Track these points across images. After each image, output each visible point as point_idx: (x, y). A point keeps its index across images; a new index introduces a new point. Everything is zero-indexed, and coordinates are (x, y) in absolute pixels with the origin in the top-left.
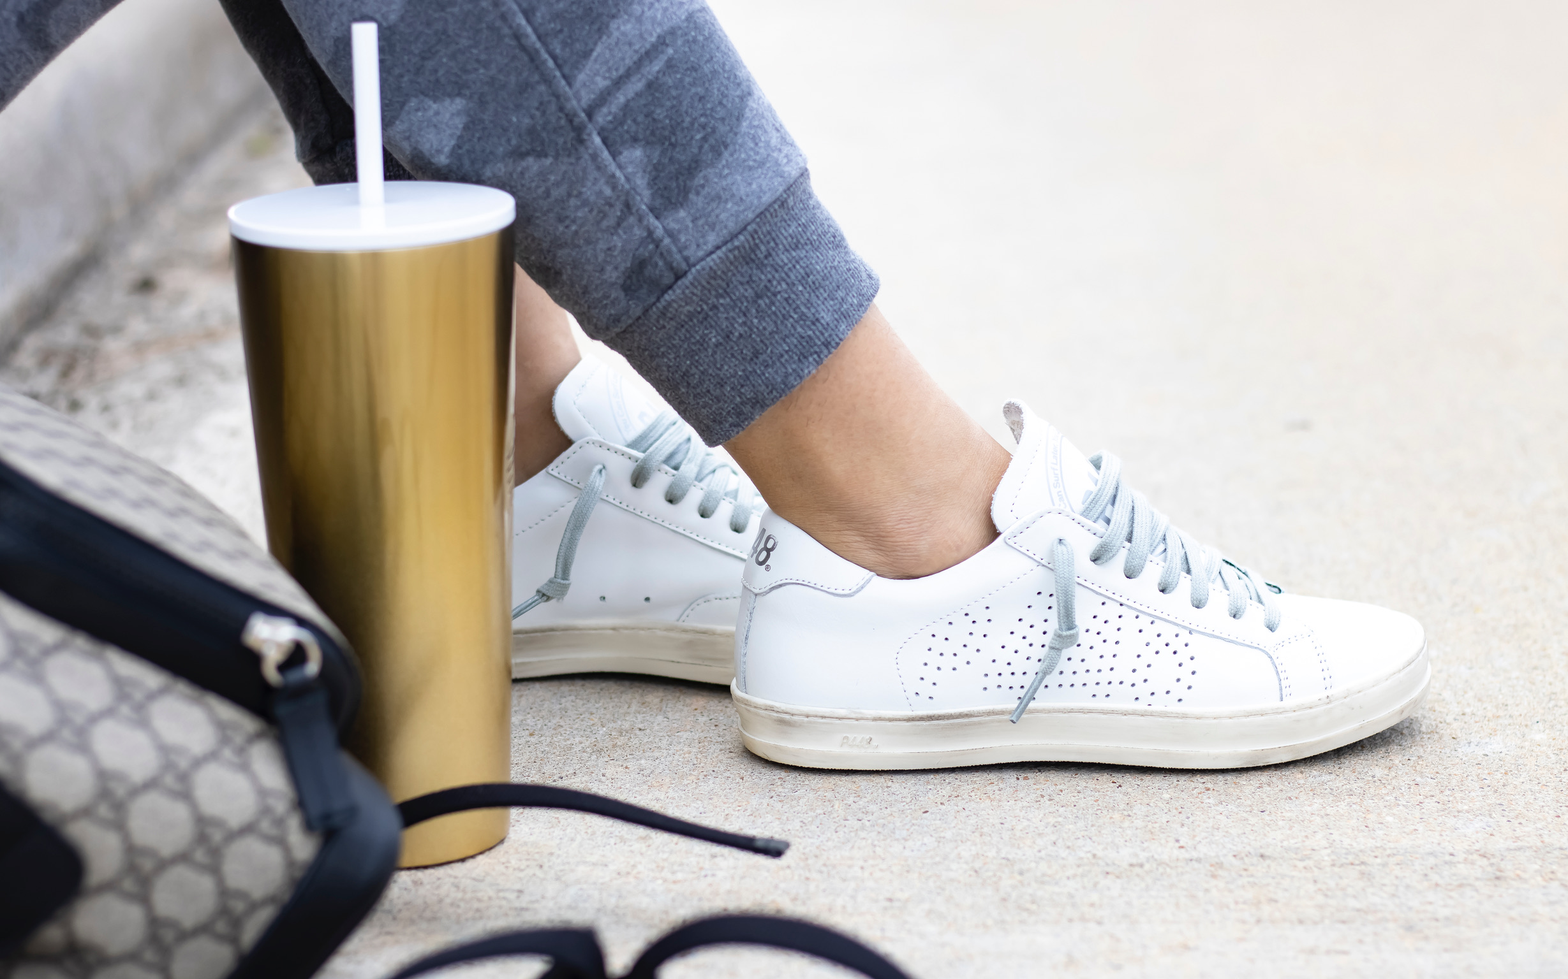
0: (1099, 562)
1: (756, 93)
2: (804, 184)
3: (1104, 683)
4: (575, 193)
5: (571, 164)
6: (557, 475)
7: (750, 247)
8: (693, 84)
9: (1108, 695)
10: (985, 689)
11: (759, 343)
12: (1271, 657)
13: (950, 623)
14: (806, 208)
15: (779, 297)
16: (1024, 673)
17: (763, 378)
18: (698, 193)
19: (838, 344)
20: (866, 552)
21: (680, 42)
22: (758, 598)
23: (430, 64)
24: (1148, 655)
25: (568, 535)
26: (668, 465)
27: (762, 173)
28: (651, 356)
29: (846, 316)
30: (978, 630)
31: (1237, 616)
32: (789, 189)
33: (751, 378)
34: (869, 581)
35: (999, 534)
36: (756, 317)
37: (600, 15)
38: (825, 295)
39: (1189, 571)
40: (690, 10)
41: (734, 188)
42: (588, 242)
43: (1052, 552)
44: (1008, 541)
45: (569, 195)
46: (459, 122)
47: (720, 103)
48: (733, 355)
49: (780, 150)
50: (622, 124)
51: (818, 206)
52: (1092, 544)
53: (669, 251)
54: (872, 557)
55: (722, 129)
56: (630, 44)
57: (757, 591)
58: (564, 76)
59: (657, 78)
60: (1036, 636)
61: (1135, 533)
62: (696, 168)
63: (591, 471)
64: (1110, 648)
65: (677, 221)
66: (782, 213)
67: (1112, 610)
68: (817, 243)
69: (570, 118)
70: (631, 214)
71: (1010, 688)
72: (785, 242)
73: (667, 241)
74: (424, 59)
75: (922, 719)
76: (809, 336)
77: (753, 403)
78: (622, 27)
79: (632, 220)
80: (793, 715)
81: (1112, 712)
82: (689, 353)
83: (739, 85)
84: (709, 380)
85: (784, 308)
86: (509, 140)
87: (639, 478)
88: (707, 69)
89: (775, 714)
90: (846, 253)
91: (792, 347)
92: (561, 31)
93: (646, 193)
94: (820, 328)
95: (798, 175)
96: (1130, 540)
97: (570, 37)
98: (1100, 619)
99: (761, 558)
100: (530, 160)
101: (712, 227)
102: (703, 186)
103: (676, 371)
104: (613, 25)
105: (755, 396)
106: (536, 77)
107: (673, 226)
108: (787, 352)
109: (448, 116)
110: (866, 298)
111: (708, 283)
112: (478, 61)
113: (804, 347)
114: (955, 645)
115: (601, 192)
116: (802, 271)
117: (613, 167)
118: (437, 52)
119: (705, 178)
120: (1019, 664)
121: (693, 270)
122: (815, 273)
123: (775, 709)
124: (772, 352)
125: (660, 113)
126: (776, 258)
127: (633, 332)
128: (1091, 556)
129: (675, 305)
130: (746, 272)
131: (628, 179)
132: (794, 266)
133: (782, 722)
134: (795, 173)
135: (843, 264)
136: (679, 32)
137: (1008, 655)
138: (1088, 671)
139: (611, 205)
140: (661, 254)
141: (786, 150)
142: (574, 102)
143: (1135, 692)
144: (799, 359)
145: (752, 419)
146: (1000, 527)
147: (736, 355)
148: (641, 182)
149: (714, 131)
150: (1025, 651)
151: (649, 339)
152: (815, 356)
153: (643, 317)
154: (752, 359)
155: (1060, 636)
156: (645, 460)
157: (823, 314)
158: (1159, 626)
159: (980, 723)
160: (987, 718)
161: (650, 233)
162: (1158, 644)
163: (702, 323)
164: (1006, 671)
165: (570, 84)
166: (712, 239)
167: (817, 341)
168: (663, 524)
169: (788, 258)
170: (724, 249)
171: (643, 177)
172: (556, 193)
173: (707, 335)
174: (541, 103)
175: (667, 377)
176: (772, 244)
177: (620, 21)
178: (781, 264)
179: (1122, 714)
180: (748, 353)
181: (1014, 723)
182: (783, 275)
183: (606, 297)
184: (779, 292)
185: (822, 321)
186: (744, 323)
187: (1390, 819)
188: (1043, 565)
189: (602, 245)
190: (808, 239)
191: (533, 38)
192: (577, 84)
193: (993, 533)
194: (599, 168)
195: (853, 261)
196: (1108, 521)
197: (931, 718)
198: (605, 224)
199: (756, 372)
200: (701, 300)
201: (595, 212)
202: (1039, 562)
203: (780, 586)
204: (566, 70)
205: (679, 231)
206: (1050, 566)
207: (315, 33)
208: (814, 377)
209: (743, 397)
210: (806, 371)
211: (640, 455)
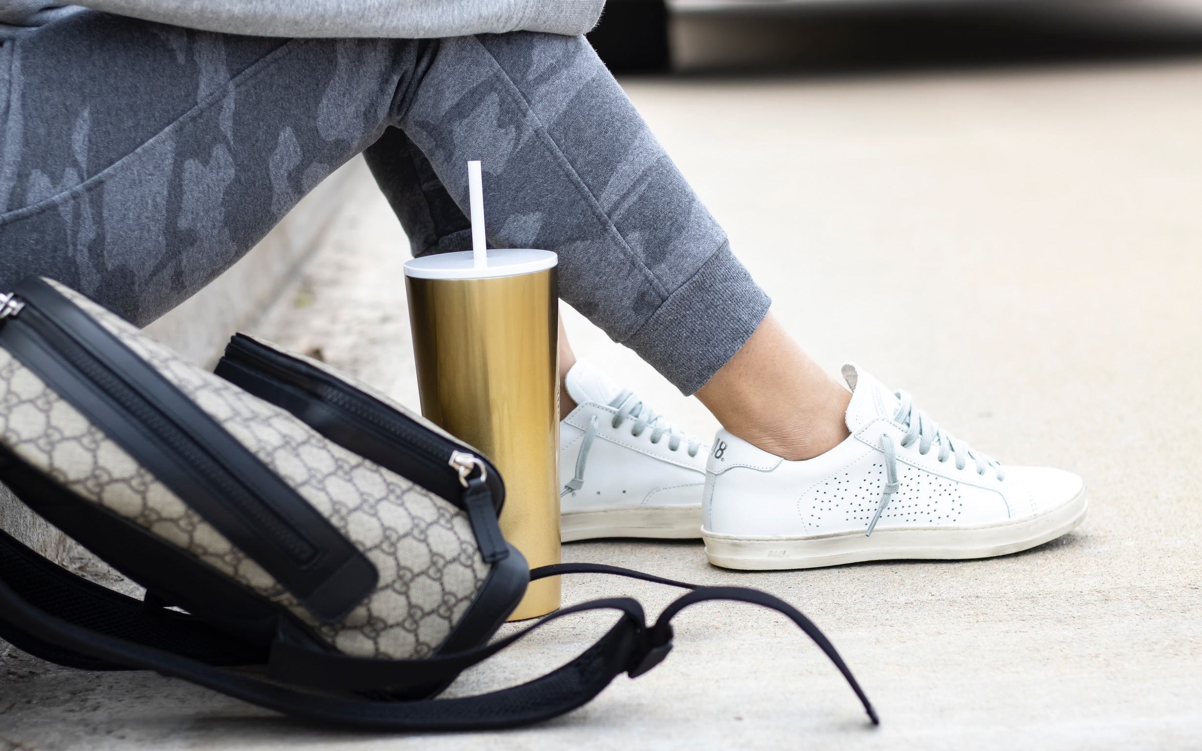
0: (906, 446)
1: (697, 200)
2: (727, 247)
3: (912, 513)
4: (604, 258)
5: (601, 243)
6: (570, 423)
7: (701, 281)
8: (663, 196)
9: (915, 520)
10: (847, 520)
11: (709, 334)
12: (1002, 495)
13: (827, 484)
14: (729, 260)
15: (718, 308)
16: (868, 510)
17: (713, 354)
18: (671, 254)
19: (752, 332)
20: (776, 448)
21: (654, 174)
22: (718, 477)
23: (521, 195)
24: (936, 496)
25: (581, 454)
26: (633, 415)
27: (704, 242)
28: (651, 347)
29: (755, 316)
30: (842, 487)
31: (982, 473)
32: (719, 249)
33: (707, 355)
34: (781, 462)
35: (851, 433)
36: (707, 320)
37: (611, 162)
38: (743, 306)
39: (953, 450)
40: (658, 157)
41: (690, 250)
42: (613, 285)
43: (881, 441)
44: (856, 437)
45: (601, 260)
46: (538, 226)
47: (679, 206)
48: (695, 342)
49: (712, 229)
50: (627, 219)
51: (734, 259)
52: (900, 437)
53: (657, 286)
54: (780, 450)
55: (681, 219)
56: (629, 176)
57: (716, 473)
58: (594, 195)
59: (644, 194)
60: (873, 489)
61: (923, 430)
62: (668, 241)
63: (590, 419)
64: (914, 494)
65: (661, 270)
66: (716, 262)
67: (914, 473)
68: (737, 278)
69: (599, 217)
70: (636, 268)
71: (861, 518)
72: (719, 278)
73: (656, 281)
74: (517, 192)
75: (813, 538)
76: (737, 328)
77: (708, 369)
78: (624, 167)
79: (636, 271)
80: (740, 540)
81: (918, 529)
82: (672, 343)
83: (687, 195)
84: (684, 357)
85: (722, 314)
86: (566, 233)
87: (616, 423)
88: (670, 187)
89: (731, 541)
90: (753, 283)
91: (728, 335)
92: (591, 171)
93: (643, 256)
94: (742, 324)
95: (723, 241)
96: (921, 433)
97: (596, 174)
98: (908, 478)
99: (718, 455)
100: (579, 242)
101: (680, 272)
102: (673, 250)
103: (665, 354)
104: (619, 167)
105: (709, 365)
106: (579, 197)
107: (658, 272)
108: (725, 338)
109: (531, 223)
110: (765, 307)
111: (680, 302)
112: (547, 190)
113: (734, 334)
114: (829, 496)
115: (618, 257)
116: (729, 293)
117: (624, 243)
118: (525, 187)
119: (675, 246)
120: (865, 505)
121: (671, 296)
122: (737, 294)
123: (730, 538)
124: (717, 339)
125: (647, 212)
126: (715, 287)
127: (641, 333)
128: (901, 443)
129: (663, 316)
130: (700, 295)
131: (632, 249)
132: (725, 291)
133: (734, 545)
134: (722, 241)
135: (751, 289)
136: (654, 169)
137: (859, 500)
138: (903, 507)
139: (624, 264)
140: (654, 288)
141: (716, 229)
142: (600, 209)
143: (930, 517)
144: (732, 341)
145: (708, 378)
146: (851, 428)
147: (697, 342)
148: (639, 250)
149: (676, 221)
150: (868, 497)
151: (649, 337)
152: (741, 339)
153: (645, 325)
154: (706, 344)
155: (889, 486)
156: (619, 412)
157: (743, 316)
158: (940, 480)
159: (845, 539)
160: (849, 536)
161: (646, 277)
162: (940, 490)
163: (678, 325)
164: (859, 509)
165: (597, 200)
166: (681, 278)
167: (741, 330)
168: (631, 448)
169: (722, 287)
170: (687, 283)
171: (640, 248)
172: (593, 260)
173: (681, 332)
174: (582, 211)
175: (660, 358)
176: (713, 279)
177: (622, 164)
178: (718, 290)
179: (923, 529)
180: (704, 341)
181: (868, 536)
182: (720, 296)
183: (624, 315)
184: (718, 305)
185: (743, 320)
186: (701, 323)
187: (1047, 579)
188: (876, 449)
189: (620, 287)
190: (732, 276)
191: (577, 175)
192: (602, 200)
193: (846, 433)
194: (616, 244)
195: (756, 287)
196: (908, 425)
197: (818, 537)
198: (621, 274)
199: (709, 351)
200: (677, 313)
201: (615, 268)
202: (873, 448)
203: (731, 469)
204: (595, 192)
205: (662, 276)
206: (879, 449)
207: (453, 185)
208: (741, 351)
209: (703, 366)
210: (737, 348)
211: (616, 410)
